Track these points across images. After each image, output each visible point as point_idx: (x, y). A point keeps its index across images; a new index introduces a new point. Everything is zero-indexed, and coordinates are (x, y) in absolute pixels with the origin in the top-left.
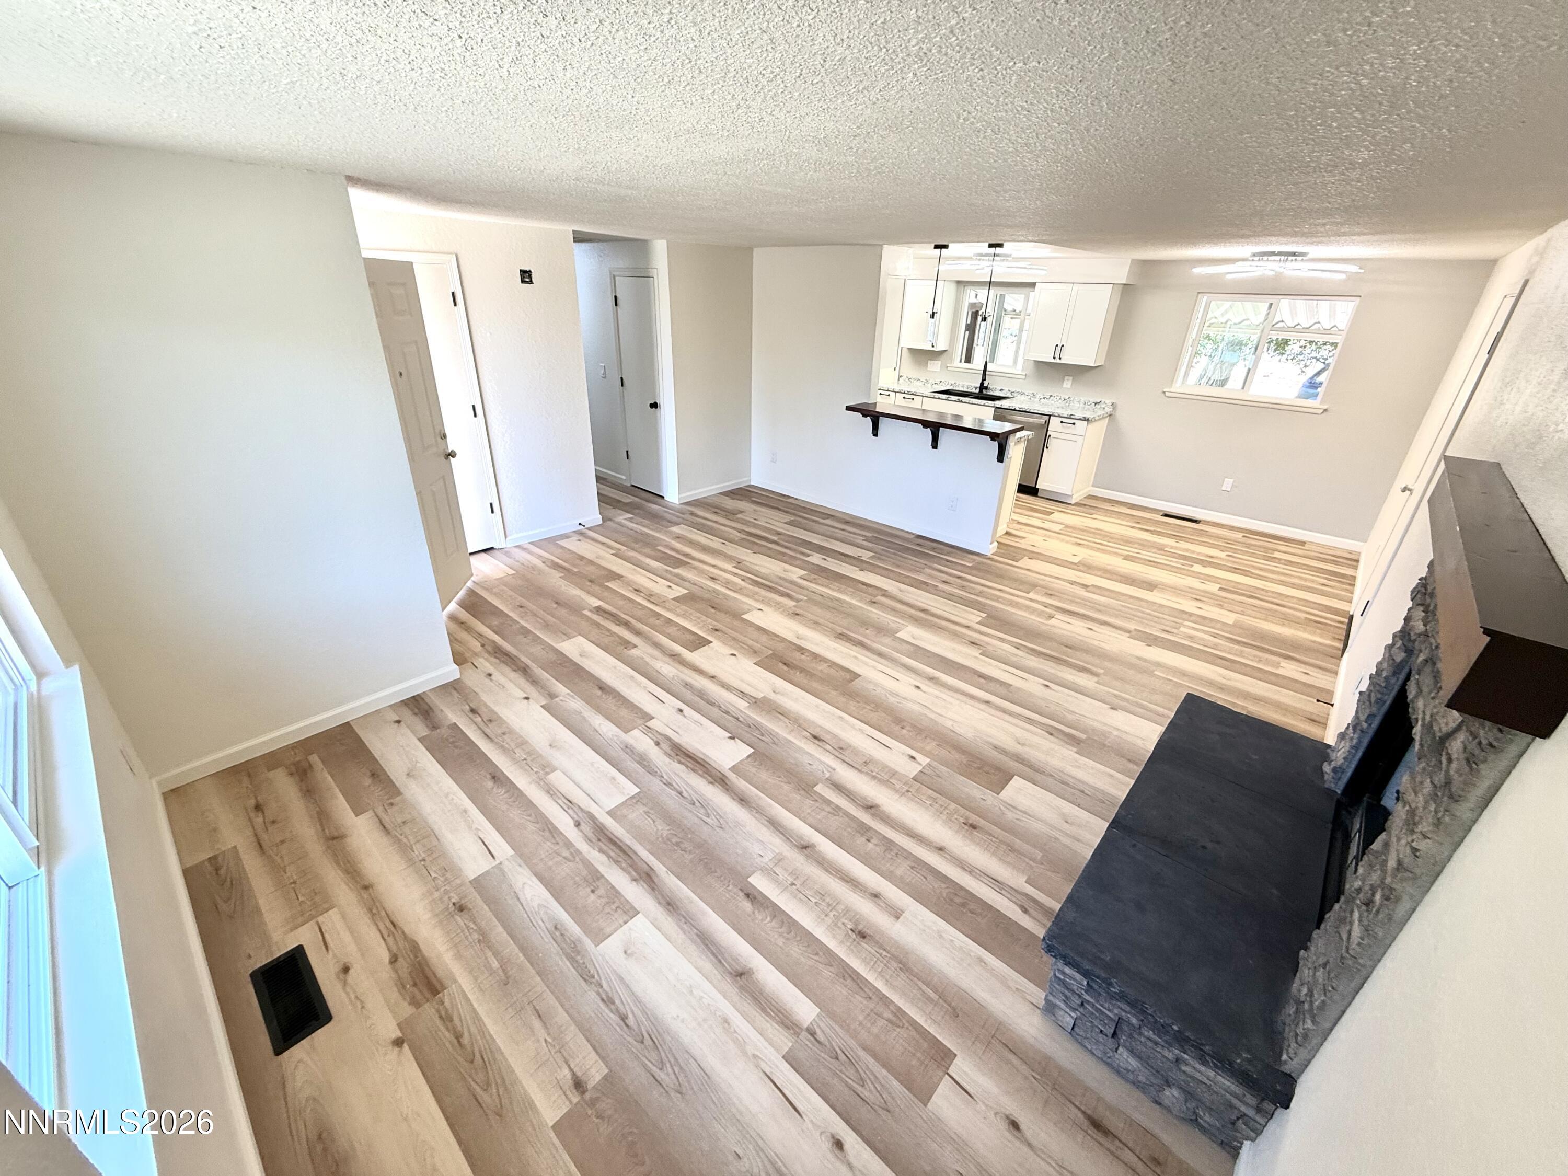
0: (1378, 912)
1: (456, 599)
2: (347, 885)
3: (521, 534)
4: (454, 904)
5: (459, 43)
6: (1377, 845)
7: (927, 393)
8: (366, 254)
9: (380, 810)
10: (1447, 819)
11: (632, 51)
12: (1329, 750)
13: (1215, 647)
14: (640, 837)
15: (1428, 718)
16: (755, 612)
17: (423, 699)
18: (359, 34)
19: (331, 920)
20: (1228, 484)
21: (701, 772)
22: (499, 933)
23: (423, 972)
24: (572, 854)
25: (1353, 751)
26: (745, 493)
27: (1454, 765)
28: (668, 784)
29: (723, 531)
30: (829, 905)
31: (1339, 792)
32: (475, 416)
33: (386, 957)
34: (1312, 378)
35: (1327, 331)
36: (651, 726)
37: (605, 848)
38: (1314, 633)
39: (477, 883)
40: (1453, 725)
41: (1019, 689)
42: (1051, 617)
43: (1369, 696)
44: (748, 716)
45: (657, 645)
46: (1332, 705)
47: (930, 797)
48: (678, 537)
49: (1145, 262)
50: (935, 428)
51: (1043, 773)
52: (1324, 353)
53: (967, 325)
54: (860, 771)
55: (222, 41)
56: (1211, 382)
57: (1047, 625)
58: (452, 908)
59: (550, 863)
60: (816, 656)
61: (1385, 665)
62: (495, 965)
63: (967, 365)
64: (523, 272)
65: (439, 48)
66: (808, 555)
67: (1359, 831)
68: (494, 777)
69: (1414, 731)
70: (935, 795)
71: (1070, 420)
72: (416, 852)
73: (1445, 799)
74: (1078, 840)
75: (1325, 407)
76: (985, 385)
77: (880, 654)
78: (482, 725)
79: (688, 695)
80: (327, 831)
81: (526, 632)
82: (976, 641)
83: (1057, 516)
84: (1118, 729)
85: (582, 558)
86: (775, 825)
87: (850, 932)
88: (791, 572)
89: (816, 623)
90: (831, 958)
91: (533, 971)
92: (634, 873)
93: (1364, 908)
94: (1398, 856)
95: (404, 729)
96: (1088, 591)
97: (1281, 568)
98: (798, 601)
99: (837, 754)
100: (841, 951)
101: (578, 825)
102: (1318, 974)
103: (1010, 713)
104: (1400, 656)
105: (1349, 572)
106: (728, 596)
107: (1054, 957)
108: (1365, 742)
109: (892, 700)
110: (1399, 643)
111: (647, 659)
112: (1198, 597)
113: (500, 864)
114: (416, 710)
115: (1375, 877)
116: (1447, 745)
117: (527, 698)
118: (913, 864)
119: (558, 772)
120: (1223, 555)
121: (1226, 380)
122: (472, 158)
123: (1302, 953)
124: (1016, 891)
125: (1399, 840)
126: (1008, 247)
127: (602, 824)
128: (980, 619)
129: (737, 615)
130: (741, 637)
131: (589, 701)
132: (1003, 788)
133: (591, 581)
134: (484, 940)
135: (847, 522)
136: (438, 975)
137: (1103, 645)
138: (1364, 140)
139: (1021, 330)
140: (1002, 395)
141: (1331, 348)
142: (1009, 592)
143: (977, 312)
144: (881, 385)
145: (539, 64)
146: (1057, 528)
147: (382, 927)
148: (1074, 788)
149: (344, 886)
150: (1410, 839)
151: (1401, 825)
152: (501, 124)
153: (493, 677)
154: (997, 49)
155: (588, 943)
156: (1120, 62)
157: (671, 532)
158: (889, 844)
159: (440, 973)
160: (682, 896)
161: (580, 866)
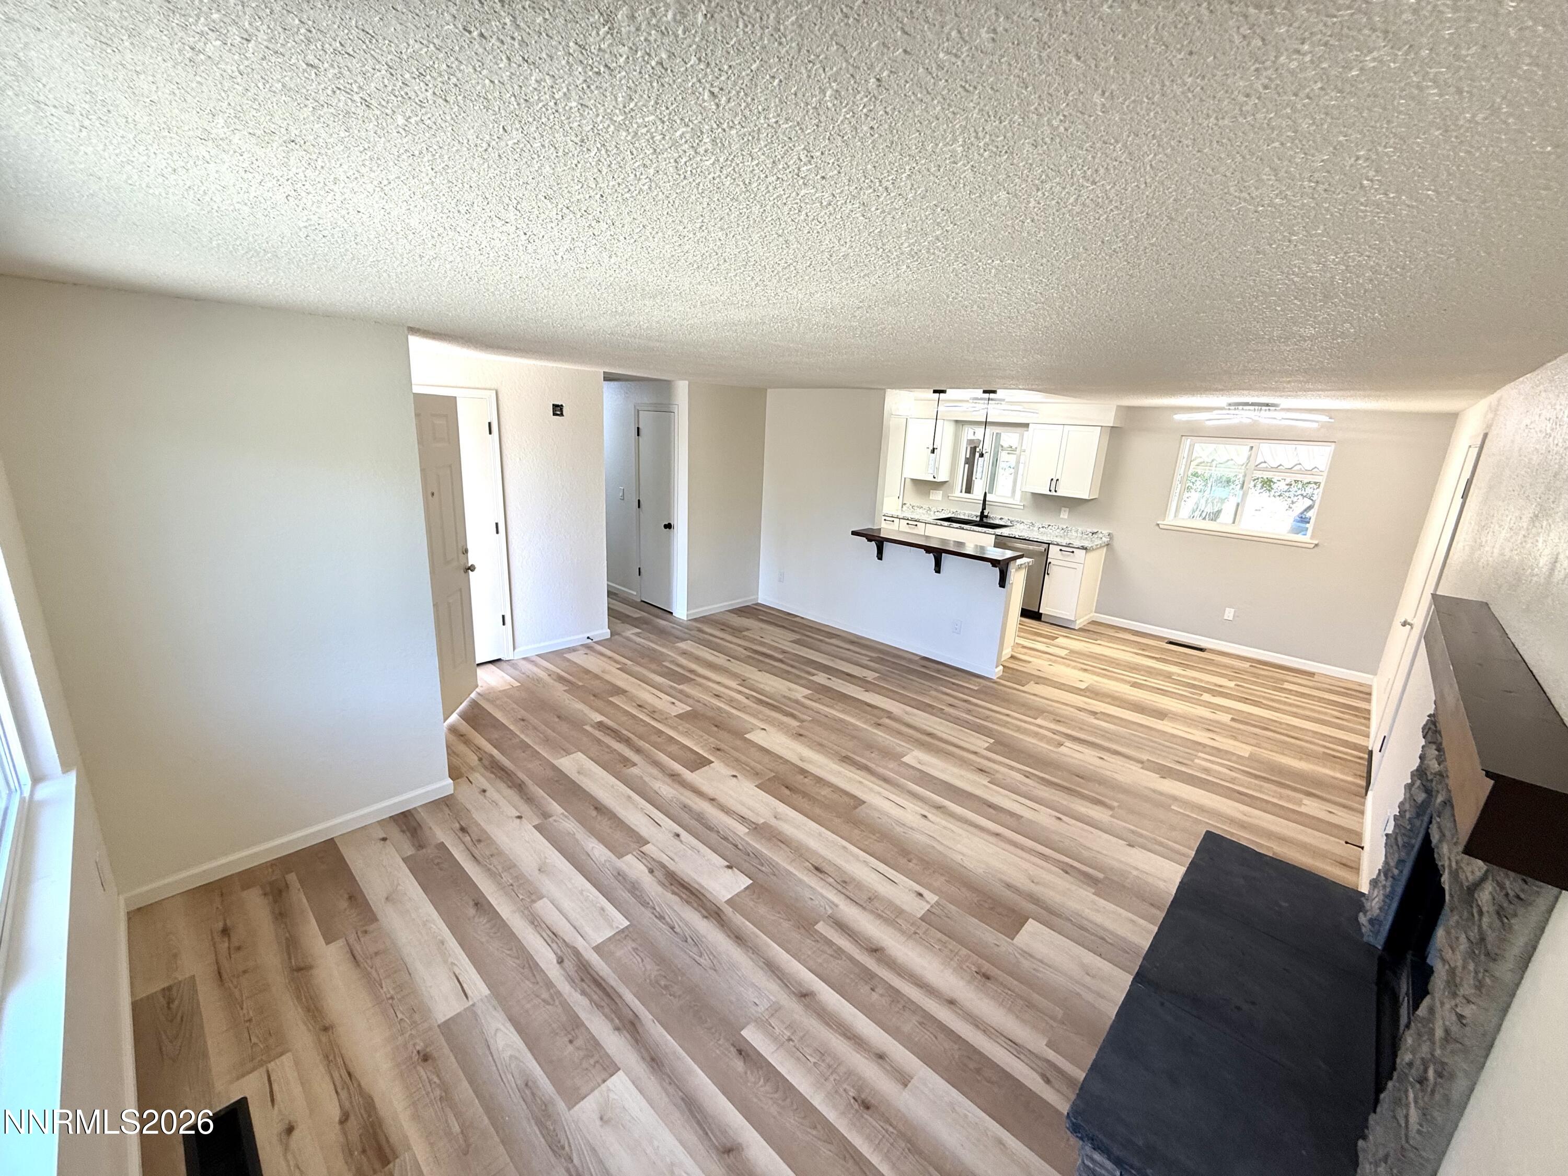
0: (1433, 1092)
1: (458, 711)
2: (305, 1024)
3: (530, 647)
4: (418, 1052)
5: (523, 237)
6: (1422, 1011)
7: (930, 520)
8: (416, 389)
9: (352, 938)
10: (1488, 980)
11: (667, 246)
12: (1363, 899)
13: (1233, 780)
14: (626, 978)
15: (1454, 864)
16: (759, 731)
17: (412, 815)
18: (441, 230)
19: (284, 1067)
20: (1229, 614)
21: (695, 905)
22: (464, 1091)
23: (375, 1134)
24: (552, 997)
25: (1387, 901)
26: (753, 611)
27: (1486, 920)
28: (661, 918)
29: (731, 648)
30: (829, 1066)
31: (1380, 948)
32: (497, 532)
33: (335, 1113)
34: (1302, 513)
35: (1310, 472)
36: (647, 852)
37: (588, 990)
38: (1333, 769)
39: (447, 1027)
40: (1479, 874)
41: (1031, 821)
42: (1060, 744)
43: (1396, 839)
44: (748, 843)
45: (656, 764)
46: (1362, 848)
47: (939, 940)
48: (684, 653)
49: (1129, 408)
50: (938, 554)
51: (1059, 916)
52: (1309, 490)
53: (966, 459)
54: (864, 908)
55: (325, 233)
56: (1204, 515)
57: (1058, 753)
58: (415, 1058)
59: (528, 1006)
60: (819, 780)
61: (1407, 806)
62: (456, 1129)
63: (968, 495)
64: (555, 406)
65: (506, 241)
66: (813, 675)
67: (1407, 994)
68: (476, 904)
69: (1442, 880)
70: (945, 938)
71: (1069, 548)
72: (385, 989)
73: (1482, 957)
74: (1103, 997)
75: (1316, 542)
76: (986, 514)
77: (886, 780)
78: (470, 844)
79: (686, 817)
80: (293, 961)
81: (525, 746)
82: (984, 768)
83: (1061, 641)
84: (1138, 869)
85: (587, 672)
86: (772, 968)
87: (852, 1101)
88: (796, 691)
89: (821, 745)
90: (830, 1133)
91: (497, 1139)
92: (617, 1021)
93: (1418, 1086)
94: (1444, 1024)
95: (390, 849)
96: (1098, 719)
97: (1292, 699)
98: (802, 721)
99: (840, 888)
100: (842, 1125)
101: (560, 961)
102: (1379, 1169)
103: (1022, 848)
104: (1421, 797)
105: (1363, 705)
106: (732, 714)
107: (1081, 1139)
108: (1399, 890)
109: (899, 829)
110: (1418, 783)
111: (647, 779)
112: (1210, 726)
113: (473, 1005)
114: (405, 828)
115: (1425, 1049)
116: (1476, 895)
117: (520, 817)
118: (922, 1020)
119: (545, 899)
120: (1232, 684)
121: (1219, 512)
122: (522, 316)
123: (1361, 1143)
124: (1037, 1056)
125: (1442, 1004)
126: (1001, 394)
127: (587, 961)
128: (987, 745)
129: (739, 734)
130: (743, 758)
131: (582, 821)
132: (1018, 932)
133: (594, 696)
134: (447, 1097)
135: (852, 643)
136: (391, 1140)
137: (1116, 776)
138: (1308, 320)
139: (1018, 462)
140: (1002, 523)
141: (1315, 487)
142: (1016, 717)
143: (975, 448)
144: (884, 512)
145: (589, 252)
146: (1063, 653)
147: (336, 1075)
148: (1093, 934)
149: (303, 1027)
150: (1453, 1003)
151: (1442, 987)
152: (551, 293)
153: (487, 794)
154: (977, 251)
155: (561, 1105)
156: (1083, 262)
157: (678, 648)
158: (895, 994)
159: (394, 1139)
160: (667, 1051)
161: (560, 1010)
